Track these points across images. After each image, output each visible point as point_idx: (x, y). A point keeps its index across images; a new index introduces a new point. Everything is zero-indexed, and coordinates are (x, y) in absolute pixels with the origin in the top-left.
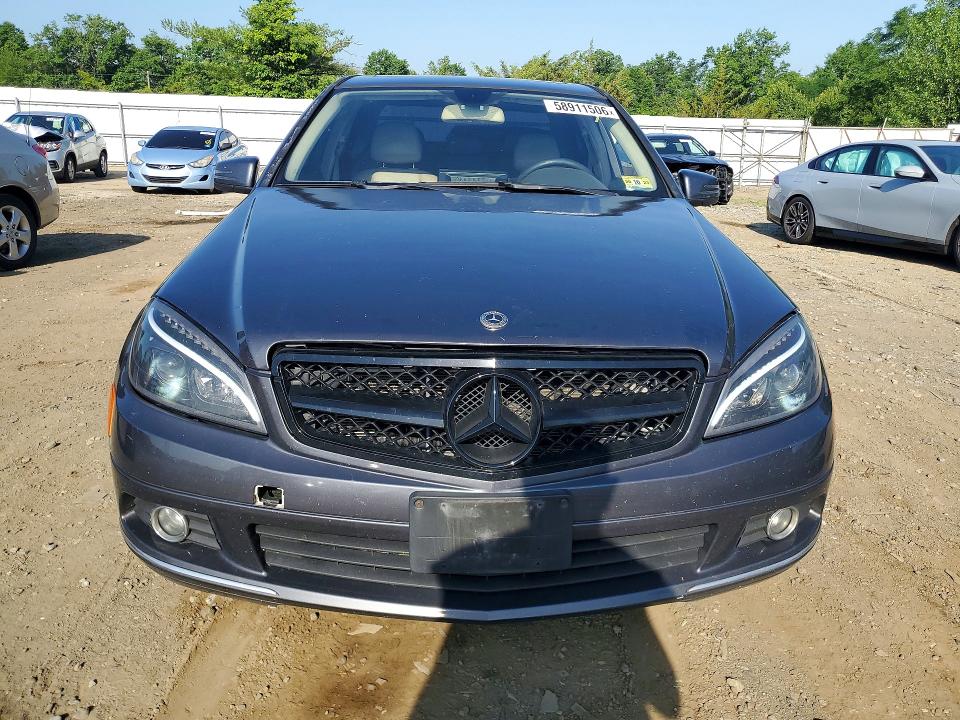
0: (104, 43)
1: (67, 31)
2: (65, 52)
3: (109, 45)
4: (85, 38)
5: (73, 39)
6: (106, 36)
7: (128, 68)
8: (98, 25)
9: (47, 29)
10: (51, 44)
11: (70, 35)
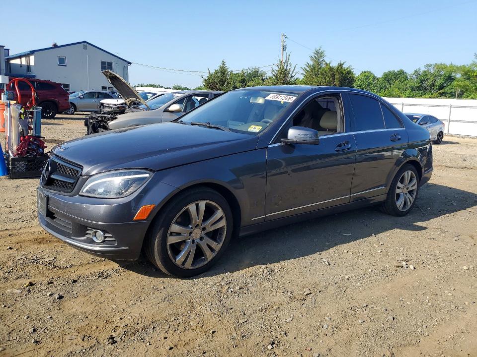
0: (441, 76)
1: (425, 72)
2: (422, 81)
3: (443, 77)
4: (432, 74)
5: (426, 75)
6: (443, 73)
7: (449, 87)
8: (440, 67)
9: (416, 71)
10: (416, 78)
11: (425, 74)
